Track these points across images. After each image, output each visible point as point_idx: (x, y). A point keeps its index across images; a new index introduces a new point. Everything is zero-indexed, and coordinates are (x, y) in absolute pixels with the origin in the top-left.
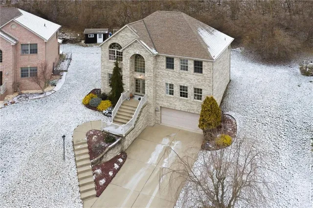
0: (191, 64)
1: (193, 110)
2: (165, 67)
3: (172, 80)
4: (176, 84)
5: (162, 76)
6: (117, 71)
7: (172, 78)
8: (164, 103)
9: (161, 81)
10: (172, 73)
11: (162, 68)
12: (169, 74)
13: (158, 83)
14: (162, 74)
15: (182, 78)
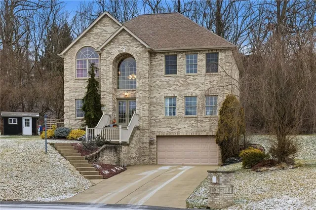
0: (202, 60)
1: (205, 131)
2: (164, 72)
3: (175, 90)
4: (180, 96)
5: (159, 87)
6: (93, 85)
7: (174, 87)
8: (162, 130)
9: (158, 96)
10: (174, 79)
11: (160, 73)
12: (170, 82)
13: (154, 100)
14: (160, 83)
15: (188, 84)
